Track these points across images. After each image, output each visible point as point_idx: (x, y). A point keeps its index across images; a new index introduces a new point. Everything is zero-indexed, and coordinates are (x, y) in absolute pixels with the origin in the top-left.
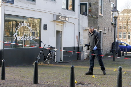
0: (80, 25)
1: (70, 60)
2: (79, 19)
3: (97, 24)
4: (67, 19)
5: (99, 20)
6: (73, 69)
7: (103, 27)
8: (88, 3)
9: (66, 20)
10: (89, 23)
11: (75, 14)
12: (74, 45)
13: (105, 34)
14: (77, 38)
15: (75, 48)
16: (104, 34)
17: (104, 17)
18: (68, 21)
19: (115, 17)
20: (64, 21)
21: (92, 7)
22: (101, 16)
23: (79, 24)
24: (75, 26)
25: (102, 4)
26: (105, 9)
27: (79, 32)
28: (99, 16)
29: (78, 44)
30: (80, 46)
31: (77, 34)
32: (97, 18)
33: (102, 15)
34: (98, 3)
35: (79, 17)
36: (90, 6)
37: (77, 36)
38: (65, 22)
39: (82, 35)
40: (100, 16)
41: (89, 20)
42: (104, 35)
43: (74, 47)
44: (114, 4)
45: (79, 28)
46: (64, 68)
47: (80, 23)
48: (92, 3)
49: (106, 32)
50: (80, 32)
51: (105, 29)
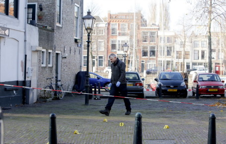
0: (27, 42)
1: (11, 105)
2: (25, 32)
3: (52, 41)
4: (7, 32)
5: (56, 34)
6: (53, 119)
7: (62, 46)
8: (36, 4)
9: (5, 34)
10: (40, 39)
11: (19, 23)
12: (18, 78)
13: (65, 58)
14: (22, 66)
15: (19, 83)
16: (63, 58)
17: (63, 29)
18: (8, 36)
19: (89, 29)
20: (2, 34)
21: (44, 11)
22: (59, 27)
23: (25, 41)
24: (18, 44)
25: (60, 7)
26: (64, 16)
27: (26, 56)
28: (55, 28)
29: (24, 76)
30: (27, 79)
31: (22, 58)
32: (53, 30)
33: (61, 26)
34: (54, 4)
35: (25, 29)
36: (41, 9)
37: (22, 62)
38: (3, 37)
39: (30, 60)
40: (57, 26)
41: (40, 34)
42: (64, 60)
43: (17, 81)
44: (79, 6)
45: (25, 48)
46: (13, 119)
47: (27, 40)
48: (44, 5)
49: (66, 55)
50: (27, 54)
51: (65, 49)
